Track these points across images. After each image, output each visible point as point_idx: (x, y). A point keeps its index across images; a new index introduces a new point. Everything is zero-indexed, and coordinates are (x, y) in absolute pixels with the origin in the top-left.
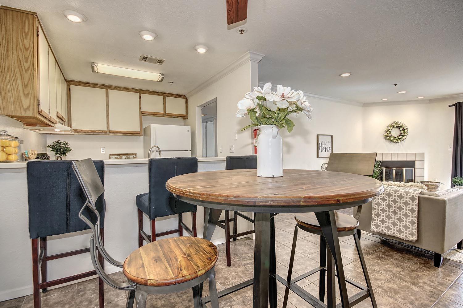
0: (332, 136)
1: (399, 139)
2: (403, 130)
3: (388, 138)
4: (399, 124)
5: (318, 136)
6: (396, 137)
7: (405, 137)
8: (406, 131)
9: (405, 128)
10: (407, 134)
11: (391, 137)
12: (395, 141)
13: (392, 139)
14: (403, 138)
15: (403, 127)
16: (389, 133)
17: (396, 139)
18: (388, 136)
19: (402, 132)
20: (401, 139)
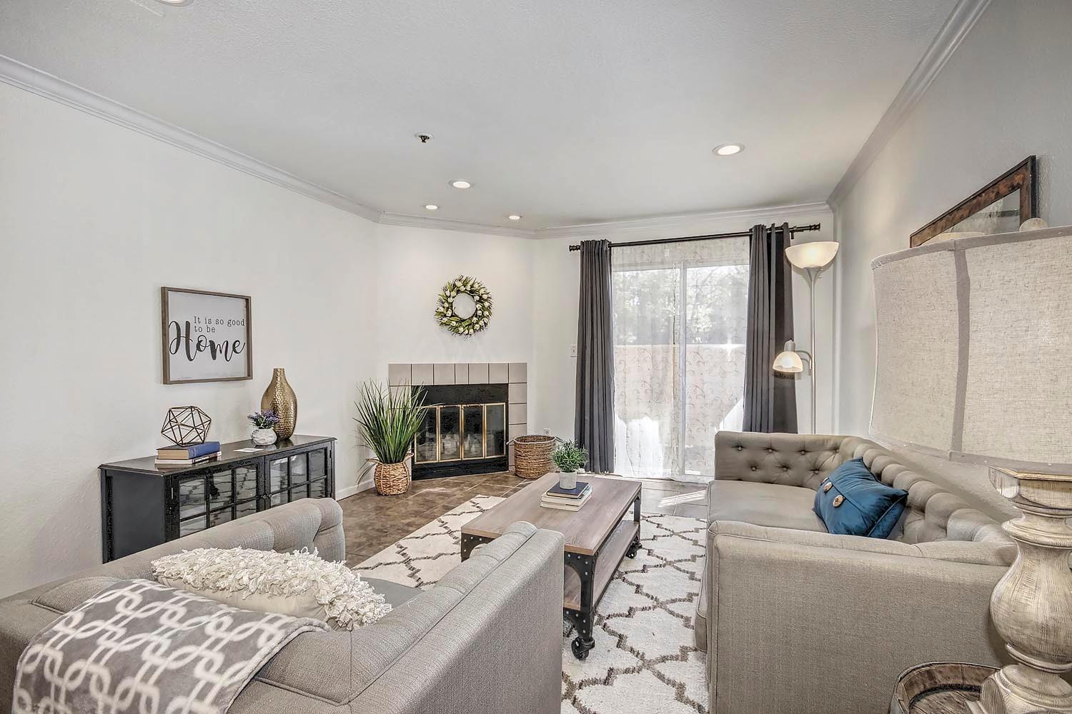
0: (247, 300)
1: (472, 325)
2: (481, 300)
3: (445, 320)
4: (471, 283)
5: (164, 292)
6: (464, 320)
7: (486, 320)
8: (486, 304)
9: (485, 297)
10: (490, 313)
11: (452, 318)
12: (461, 329)
13: (454, 323)
14: (481, 323)
15: (482, 291)
16: (448, 308)
17: (464, 324)
18: (445, 316)
19: (479, 306)
20: (477, 326)
